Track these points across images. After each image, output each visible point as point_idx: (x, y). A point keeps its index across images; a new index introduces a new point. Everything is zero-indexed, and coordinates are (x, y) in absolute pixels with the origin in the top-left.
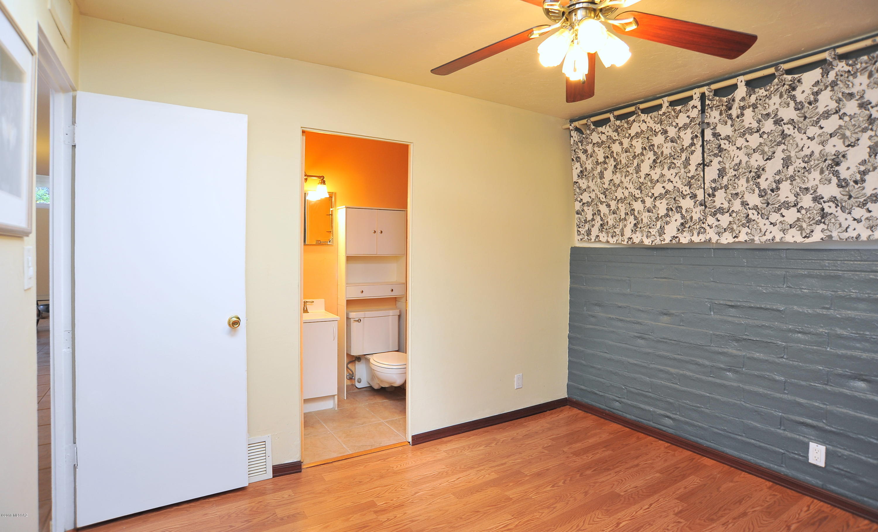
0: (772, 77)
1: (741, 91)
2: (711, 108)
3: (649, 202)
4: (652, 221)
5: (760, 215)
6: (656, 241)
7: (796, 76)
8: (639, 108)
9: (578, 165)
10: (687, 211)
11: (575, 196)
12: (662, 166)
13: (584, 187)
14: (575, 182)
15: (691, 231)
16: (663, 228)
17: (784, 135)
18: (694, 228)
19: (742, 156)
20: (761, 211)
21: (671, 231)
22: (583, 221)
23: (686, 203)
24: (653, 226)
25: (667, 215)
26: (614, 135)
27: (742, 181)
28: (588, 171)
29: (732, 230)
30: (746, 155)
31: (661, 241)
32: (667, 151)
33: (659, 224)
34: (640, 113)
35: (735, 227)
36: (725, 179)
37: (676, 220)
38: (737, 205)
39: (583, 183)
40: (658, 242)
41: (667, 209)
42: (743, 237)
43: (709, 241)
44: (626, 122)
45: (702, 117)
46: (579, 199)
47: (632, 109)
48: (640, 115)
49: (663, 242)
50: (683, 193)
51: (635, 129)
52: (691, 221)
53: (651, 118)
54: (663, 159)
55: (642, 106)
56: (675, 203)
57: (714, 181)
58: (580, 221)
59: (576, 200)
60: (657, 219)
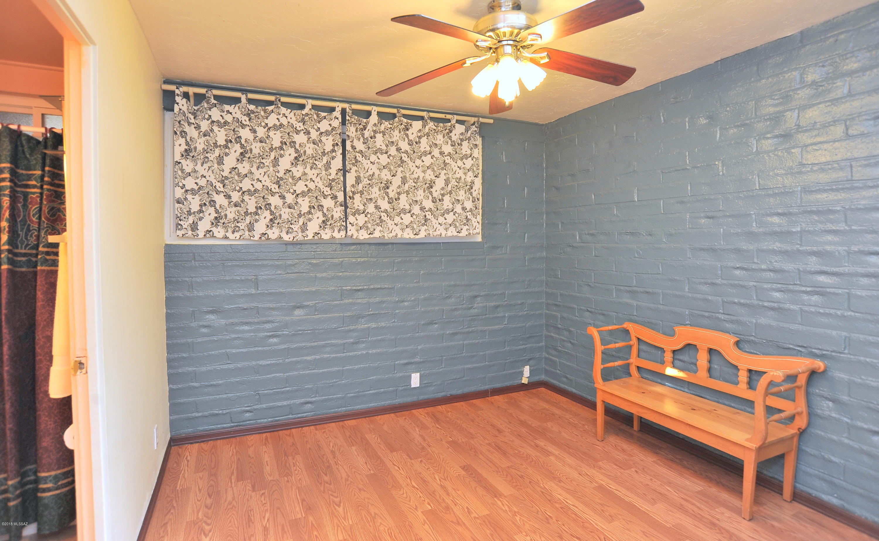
0: (394, 116)
1: (374, 118)
2: (350, 123)
3: (290, 198)
4: (294, 218)
5: (389, 217)
6: (298, 237)
7: (409, 121)
8: (279, 100)
9: (182, 141)
10: (328, 210)
11: (176, 180)
12: (304, 165)
13: (188, 170)
14: (177, 162)
15: (332, 228)
16: (306, 225)
17: (402, 160)
18: (335, 225)
19: (374, 169)
20: (390, 214)
21: (313, 227)
22: (186, 213)
23: (328, 203)
24: (294, 223)
25: (309, 213)
26: (245, 120)
27: (375, 189)
28: (197, 151)
29: (367, 228)
30: (378, 169)
31: (304, 237)
32: (309, 152)
33: (301, 221)
34: (279, 105)
35: (369, 225)
36: (361, 186)
37: (318, 218)
38: (371, 208)
39: (188, 165)
40: (300, 237)
41: (310, 207)
42: (377, 234)
43: (351, 237)
44: (263, 110)
45: (342, 129)
46: (181, 184)
47: (272, 98)
48: (280, 108)
49: (306, 238)
50: (325, 193)
51: (272, 120)
52: (332, 219)
53: (295, 115)
54: (305, 158)
55: (284, 99)
56: (317, 202)
57: (353, 186)
58: (182, 212)
59: (177, 185)
60: (300, 215)
